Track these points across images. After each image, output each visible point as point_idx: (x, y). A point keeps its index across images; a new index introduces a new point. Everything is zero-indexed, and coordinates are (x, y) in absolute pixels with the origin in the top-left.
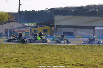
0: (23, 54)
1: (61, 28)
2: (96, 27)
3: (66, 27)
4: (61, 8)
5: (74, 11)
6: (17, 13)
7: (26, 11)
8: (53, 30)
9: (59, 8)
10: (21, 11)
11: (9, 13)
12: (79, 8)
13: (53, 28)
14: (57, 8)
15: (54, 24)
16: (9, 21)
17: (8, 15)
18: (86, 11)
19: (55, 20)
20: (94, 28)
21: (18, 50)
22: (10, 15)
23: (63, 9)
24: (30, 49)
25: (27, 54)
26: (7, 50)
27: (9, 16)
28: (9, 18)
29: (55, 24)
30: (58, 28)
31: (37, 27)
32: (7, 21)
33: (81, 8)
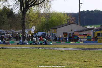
0: (85, 62)
6: (77, 13)
7: (87, 11)
10: (82, 11)
11: (68, 14)
16: (69, 24)
17: (67, 16)
21: (79, 57)
22: (69, 16)
24: (93, 55)
25: (89, 62)
26: (67, 58)
27: (68, 18)
28: (68, 20)
31: (100, 30)
32: (66, 23)
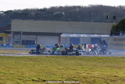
1: (19, 36)
2: (62, 34)
3: (25, 33)
4: (19, 10)
5: (36, 14)
8: (10, 38)
9: (17, 10)
12: (41, 10)
13: (10, 35)
14: (15, 11)
15: (10, 30)
18: (49, 14)
19: (12, 25)
20: (59, 35)
23: (21, 11)
29: (12, 31)
30: (15, 36)
33: (44, 10)
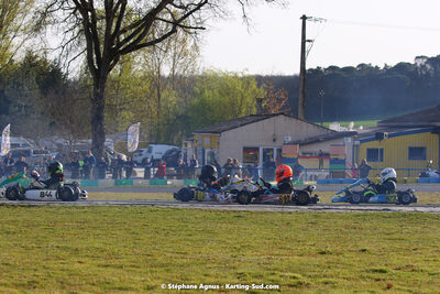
0: (323, 253)
6: (295, 77)
7: (332, 68)
10: (311, 70)
11: (259, 79)
16: (263, 115)
17: (258, 86)
21: (301, 236)
22: (265, 85)
24: (353, 231)
25: (338, 254)
26: (255, 239)
27: (262, 93)
28: (260, 101)
31: (379, 136)
32: (254, 111)
